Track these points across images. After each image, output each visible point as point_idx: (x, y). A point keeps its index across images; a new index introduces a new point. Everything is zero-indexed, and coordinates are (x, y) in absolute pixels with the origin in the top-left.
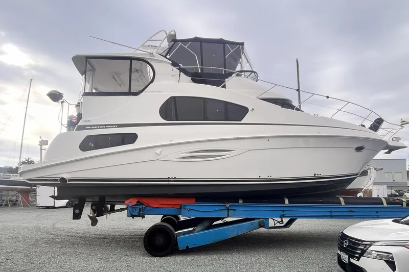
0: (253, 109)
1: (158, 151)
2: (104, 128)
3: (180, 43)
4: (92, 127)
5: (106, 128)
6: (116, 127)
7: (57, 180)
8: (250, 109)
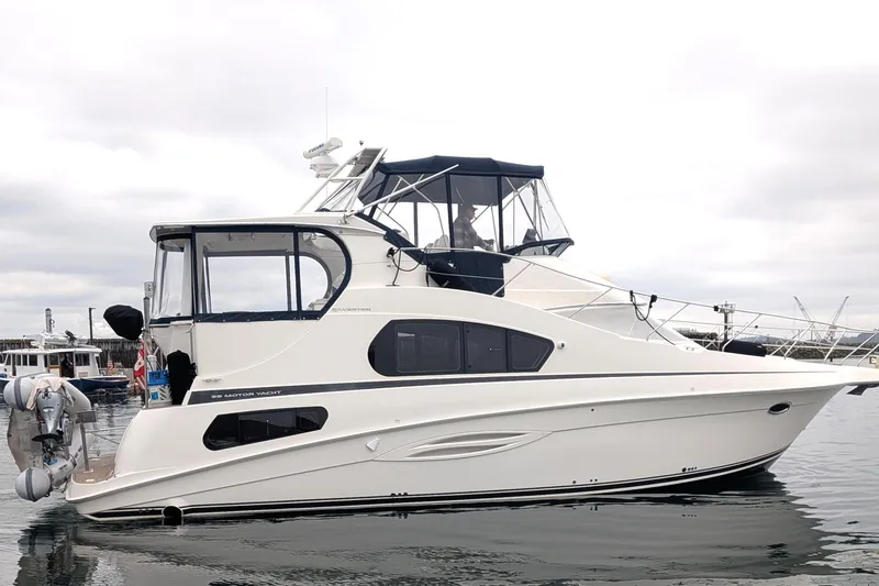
0: (563, 345)
1: (371, 443)
2: (252, 397)
3: (401, 179)
4: (225, 395)
5: (256, 396)
6: (277, 395)
7: (159, 512)
8: (557, 343)
